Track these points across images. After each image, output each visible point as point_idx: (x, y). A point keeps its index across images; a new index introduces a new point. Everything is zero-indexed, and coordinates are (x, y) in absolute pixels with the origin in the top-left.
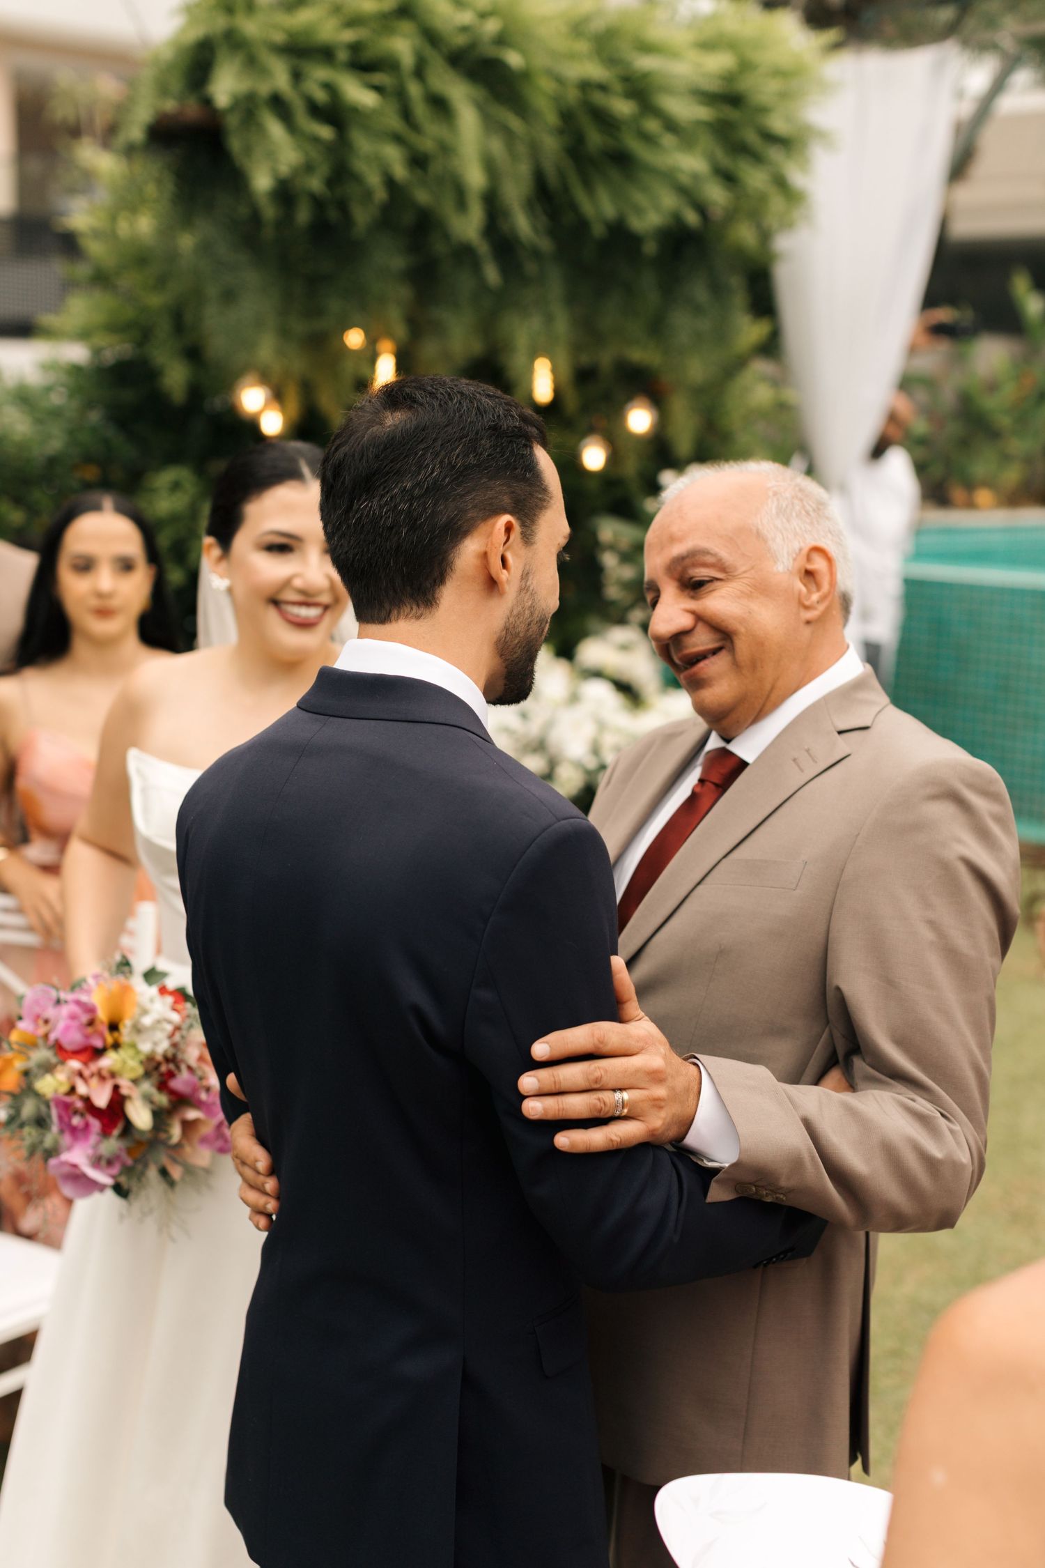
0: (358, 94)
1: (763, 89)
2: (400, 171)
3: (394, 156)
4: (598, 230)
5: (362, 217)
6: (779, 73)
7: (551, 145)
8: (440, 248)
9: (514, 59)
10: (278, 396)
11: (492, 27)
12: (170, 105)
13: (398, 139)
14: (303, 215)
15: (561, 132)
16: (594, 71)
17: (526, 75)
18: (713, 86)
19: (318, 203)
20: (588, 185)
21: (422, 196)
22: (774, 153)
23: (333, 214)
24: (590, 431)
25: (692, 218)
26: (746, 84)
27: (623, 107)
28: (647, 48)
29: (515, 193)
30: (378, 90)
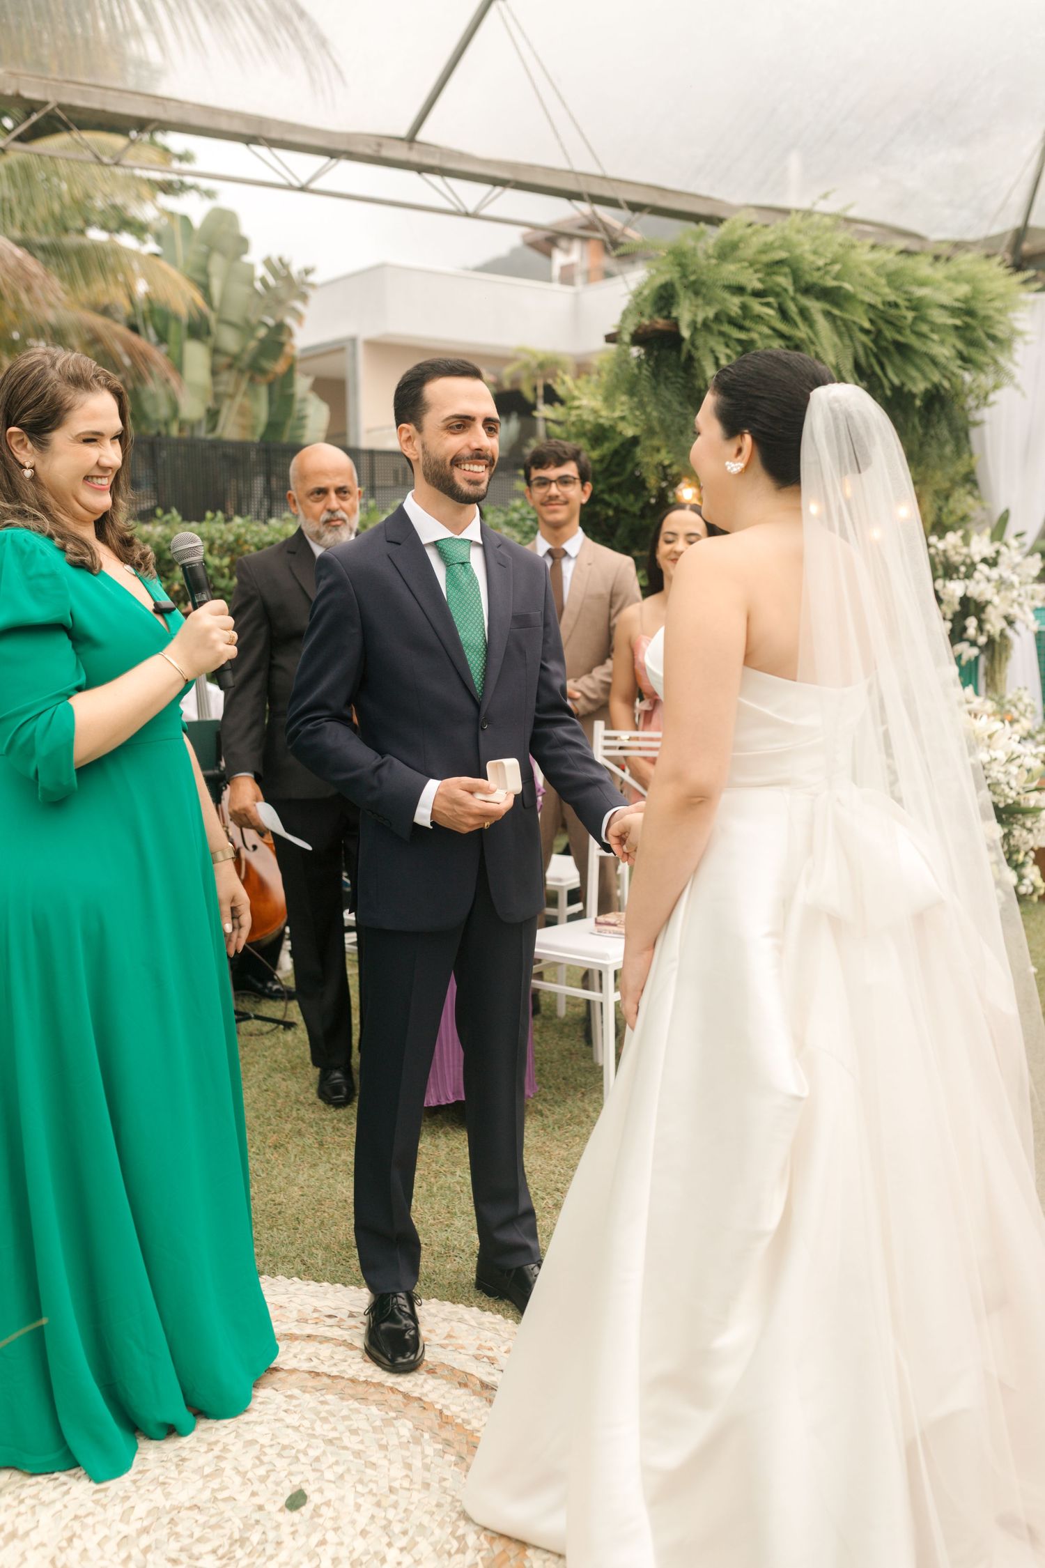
0: (761, 309)
1: (988, 307)
9: (848, 287)
11: (835, 270)
12: (646, 322)
17: (853, 296)
18: (959, 305)
22: (994, 347)
25: (944, 386)
26: (978, 303)
27: (907, 315)
30: (768, 305)
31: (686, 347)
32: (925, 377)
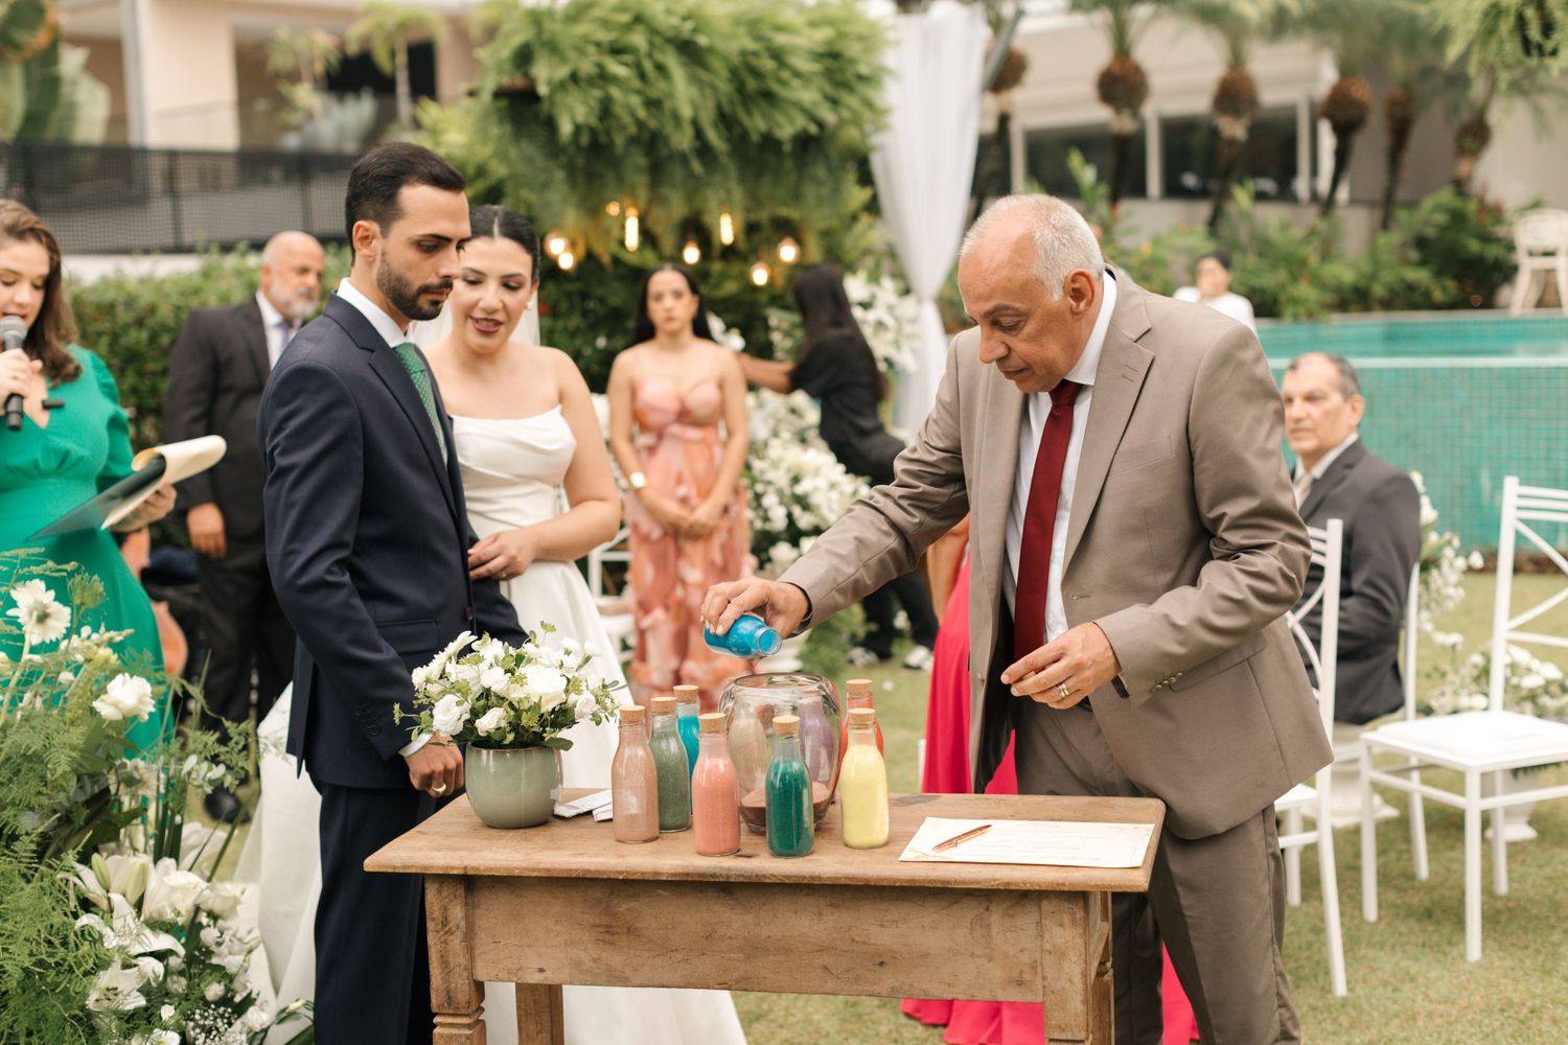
0: (617, 69)
1: (853, 49)
2: (642, 113)
3: (635, 101)
4: (755, 137)
5: (619, 140)
6: (861, 38)
7: (725, 86)
8: (664, 152)
9: (702, 40)
10: (572, 245)
11: (688, 26)
12: (506, 80)
13: (639, 92)
14: (585, 140)
15: (731, 80)
16: (750, 44)
17: (710, 50)
18: (820, 49)
19: (592, 131)
20: (748, 112)
21: (653, 124)
22: (862, 88)
23: (603, 139)
24: (758, 259)
25: (813, 129)
26: (842, 46)
27: (768, 64)
28: (780, 28)
29: (707, 118)
30: (626, 64)
31: (545, 106)
32: (792, 122)
